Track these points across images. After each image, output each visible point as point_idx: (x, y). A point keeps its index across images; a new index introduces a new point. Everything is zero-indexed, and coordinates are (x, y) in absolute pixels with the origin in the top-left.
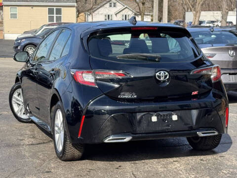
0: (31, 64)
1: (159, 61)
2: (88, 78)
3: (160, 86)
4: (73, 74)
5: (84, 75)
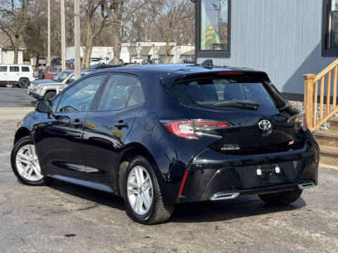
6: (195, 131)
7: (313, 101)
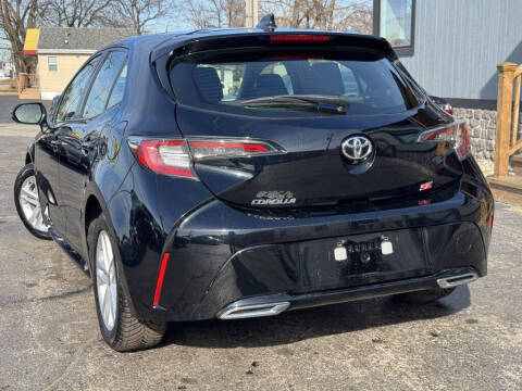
0: (49, 128)
1: (344, 113)
2: (173, 158)
3: (352, 172)
4: (135, 147)
5: (163, 150)
6: (194, 162)
7: (513, 110)
